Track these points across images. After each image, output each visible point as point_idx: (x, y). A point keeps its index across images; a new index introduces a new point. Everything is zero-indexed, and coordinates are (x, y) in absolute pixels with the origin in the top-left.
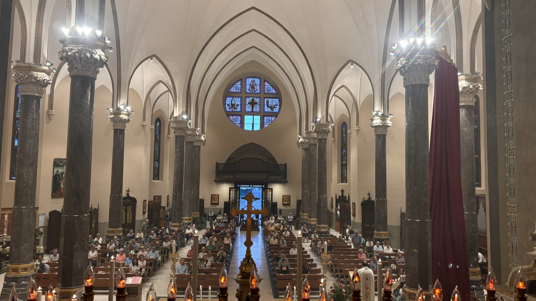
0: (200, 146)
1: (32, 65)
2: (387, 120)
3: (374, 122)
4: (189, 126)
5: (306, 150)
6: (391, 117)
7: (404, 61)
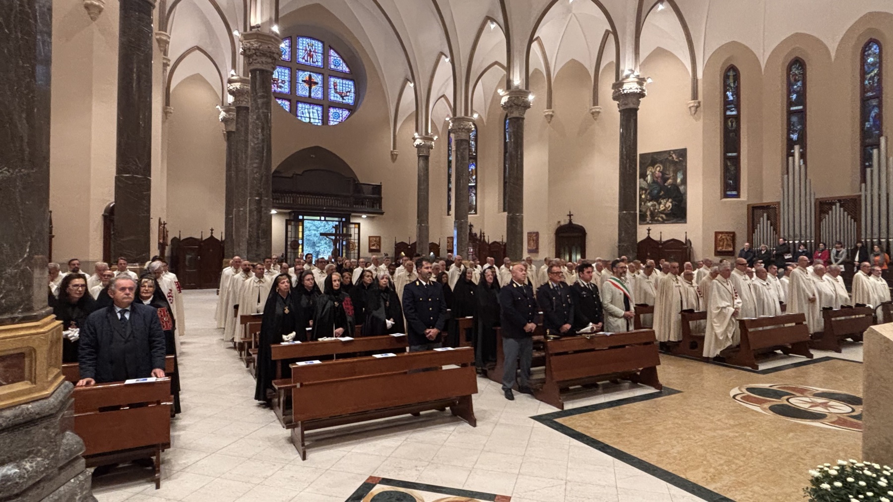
3: (625, 86)
5: (426, 158)
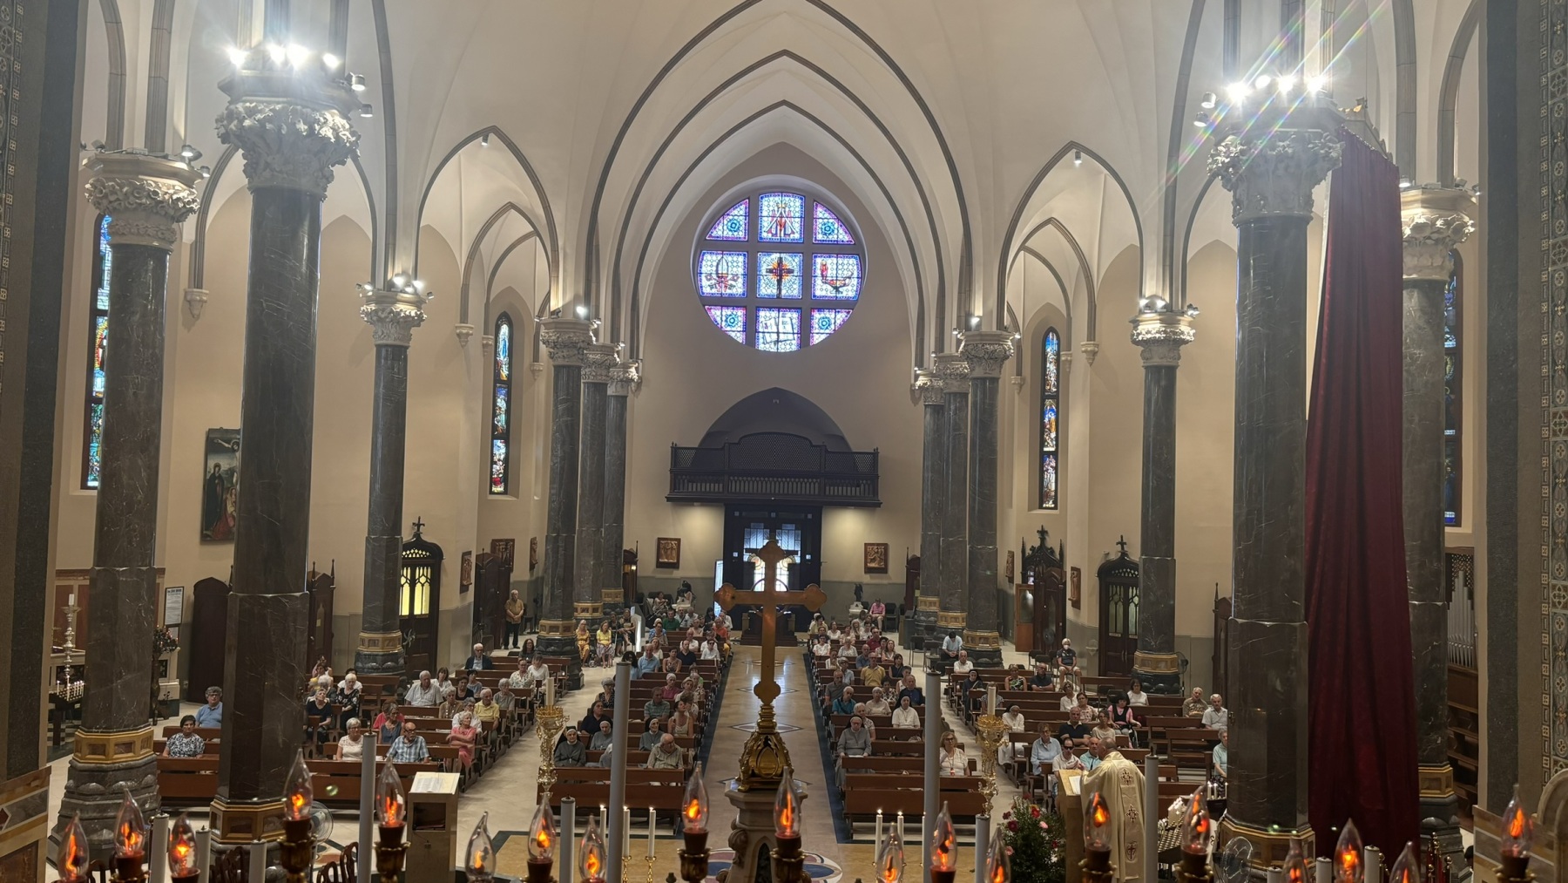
0: (626, 397)
1: (141, 158)
2: (1181, 323)
3: (1142, 328)
4: (594, 339)
5: (937, 410)
6: (1191, 316)
7: (1236, 147)
